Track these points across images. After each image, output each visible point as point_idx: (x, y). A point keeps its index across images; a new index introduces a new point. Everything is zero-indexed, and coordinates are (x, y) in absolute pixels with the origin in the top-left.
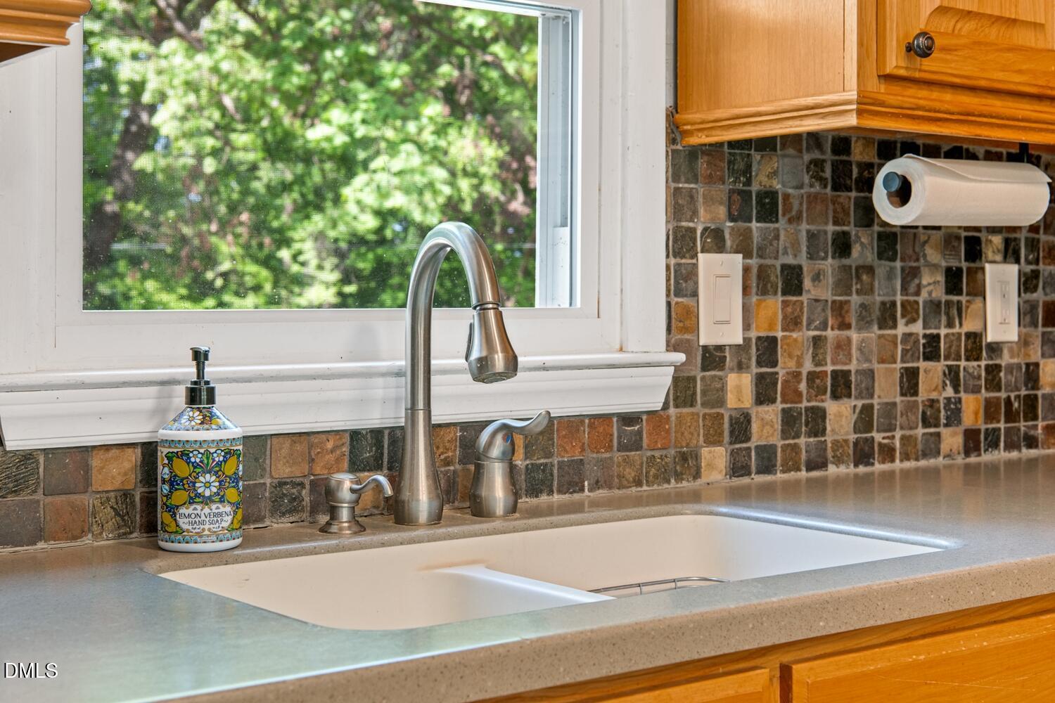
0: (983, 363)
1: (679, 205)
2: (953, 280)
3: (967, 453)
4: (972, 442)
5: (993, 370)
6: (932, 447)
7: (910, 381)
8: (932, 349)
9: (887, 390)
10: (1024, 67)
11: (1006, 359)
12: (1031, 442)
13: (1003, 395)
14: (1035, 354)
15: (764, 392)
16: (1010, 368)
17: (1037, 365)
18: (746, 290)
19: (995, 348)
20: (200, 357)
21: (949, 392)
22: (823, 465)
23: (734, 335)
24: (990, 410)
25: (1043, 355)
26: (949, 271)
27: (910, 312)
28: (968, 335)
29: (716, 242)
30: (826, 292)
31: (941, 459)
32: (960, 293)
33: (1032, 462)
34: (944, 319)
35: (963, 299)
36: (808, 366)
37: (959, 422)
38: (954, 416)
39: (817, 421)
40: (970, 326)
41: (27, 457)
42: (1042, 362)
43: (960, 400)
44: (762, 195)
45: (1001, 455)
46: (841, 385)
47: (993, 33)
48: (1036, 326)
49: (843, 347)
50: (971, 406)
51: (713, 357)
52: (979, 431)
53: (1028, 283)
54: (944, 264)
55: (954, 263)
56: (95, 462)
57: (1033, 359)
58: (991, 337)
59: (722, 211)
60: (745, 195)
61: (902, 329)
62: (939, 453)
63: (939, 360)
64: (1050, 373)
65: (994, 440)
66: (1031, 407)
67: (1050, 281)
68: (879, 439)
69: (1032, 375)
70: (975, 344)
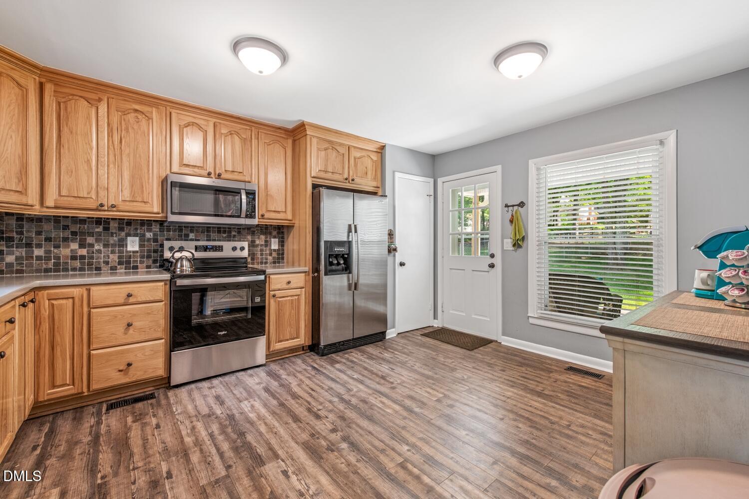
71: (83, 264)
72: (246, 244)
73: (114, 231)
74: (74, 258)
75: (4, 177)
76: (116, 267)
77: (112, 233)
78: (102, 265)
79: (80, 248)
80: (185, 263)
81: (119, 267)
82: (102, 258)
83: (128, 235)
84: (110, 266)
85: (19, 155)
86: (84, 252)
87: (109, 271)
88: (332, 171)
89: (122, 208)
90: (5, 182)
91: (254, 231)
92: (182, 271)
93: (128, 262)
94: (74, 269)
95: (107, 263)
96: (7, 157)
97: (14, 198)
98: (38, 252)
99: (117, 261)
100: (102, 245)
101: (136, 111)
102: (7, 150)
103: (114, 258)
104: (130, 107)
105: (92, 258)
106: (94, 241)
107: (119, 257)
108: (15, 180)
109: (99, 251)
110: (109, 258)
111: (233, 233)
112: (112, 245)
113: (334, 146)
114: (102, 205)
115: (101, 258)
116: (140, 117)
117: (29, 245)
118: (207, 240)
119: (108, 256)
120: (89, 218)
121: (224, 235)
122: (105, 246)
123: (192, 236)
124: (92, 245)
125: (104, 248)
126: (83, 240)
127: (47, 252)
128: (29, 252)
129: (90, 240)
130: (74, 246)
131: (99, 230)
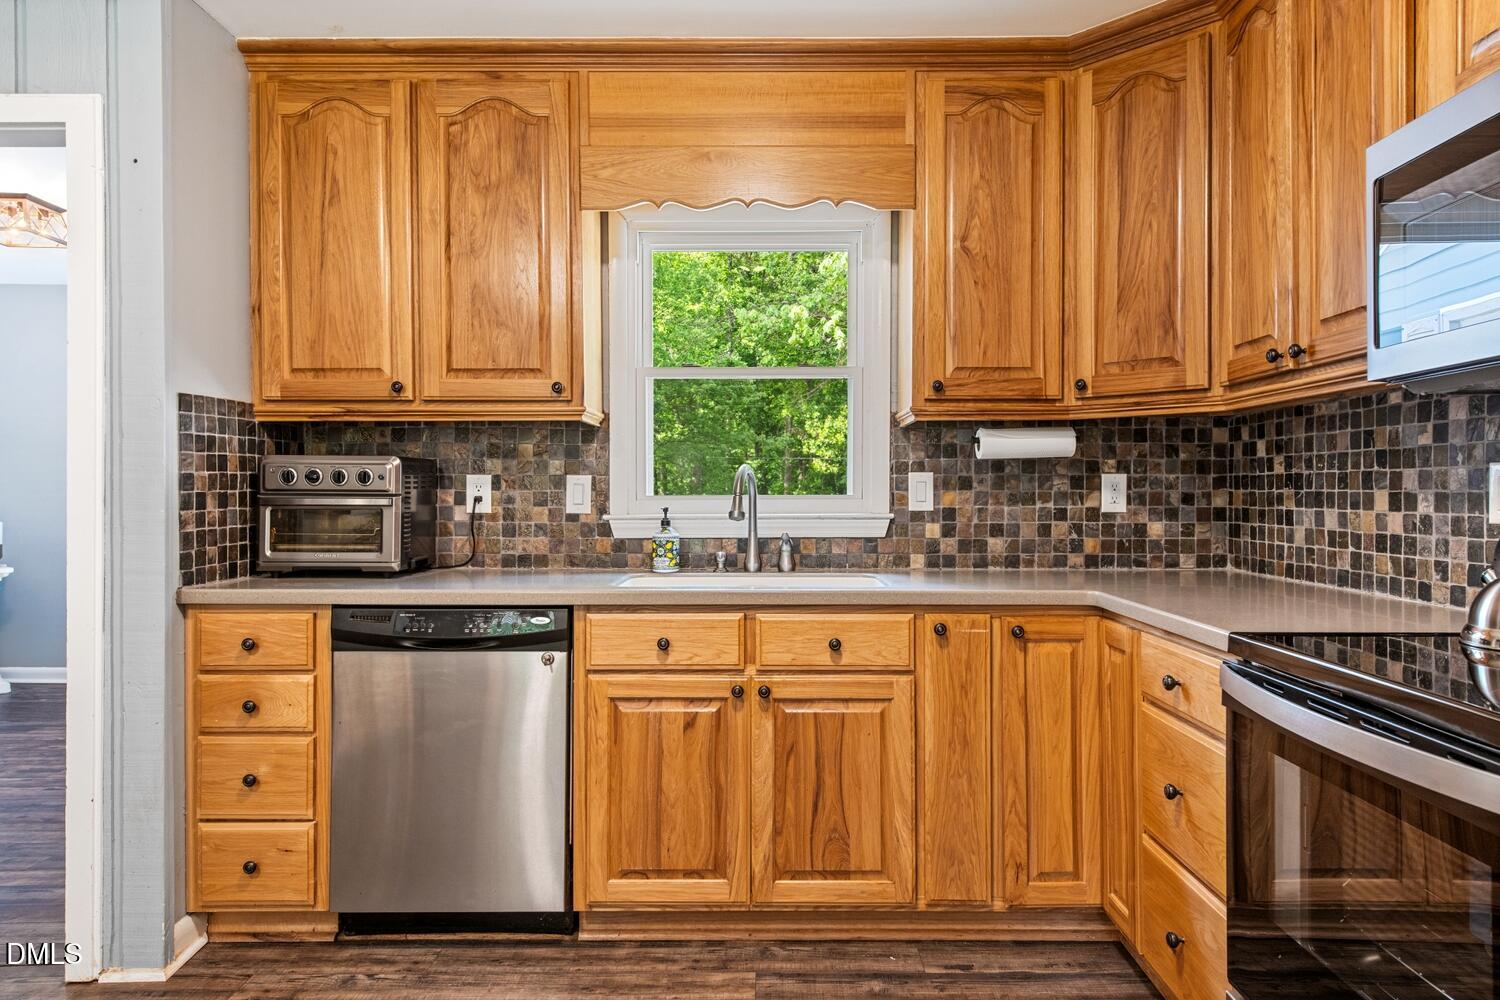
0: (1101, 523)
1: (895, 452)
2: (1076, 482)
3: (1087, 566)
4: (1091, 561)
5: (1108, 529)
6: (1061, 562)
7: (1045, 530)
8: (1061, 515)
9: (1028, 532)
10: (1015, 388)
11: (1119, 521)
12: (1140, 563)
13: (1117, 539)
14: (1143, 518)
15: (947, 532)
16: (1121, 526)
17: (1145, 525)
18: (936, 487)
19: (1110, 516)
20: (666, 510)
21: (1075, 536)
22: (986, 566)
23: (929, 506)
24: (1105, 546)
25: (1150, 520)
26: (1072, 478)
27: (1045, 498)
28: (1088, 509)
29: (920, 467)
30: (987, 488)
31: (1067, 568)
32: (1082, 488)
33: (1141, 574)
34: (1070, 502)
35: (1085, 492)
36: (975, 521)
37: (1082, 551)
38: (1077, 547)
39: (982, 546)
40: (1089, 504)
41: (622, 541)
42: (1149, 524)
43: (1082, 540)
44: (946, 447)
45: (1115, 569)
46: (997, 531)
47: (995, 376)
48: (1145, 505)
49: (998, 514)
50: (1091, 545)
51: (918, 516)
52: (1098, 556)
53: (1136, 483)
54: (1070, 474)
55: (1077, 474)
56: (645, 543)
57: (1141, 521)
58: (1103, 510)
59: (922, 454)
60: (937, 447)
61: (1039, 505)
62: (1066, 565)
63: (1066, 520)
64: (1156, 529)
65: (1109, 562)
66: (1140, 546)
67: (1156, 482)
68: (1023, 556)
69: (1141, 530)
70: (1094, 513)
71: (1395, 562)
73: (1456, 441)
74: (1381, 543)
75: (1137, 332)
76: (1463, 590)
77: (1454, 451)
78: (1435, 578)
79: (1391, 510)
82: (1433, 552)
83: (1495, 453)
84: (1449, 584)
85: (1165, 264)
86: (1395, 524)
87: (1449, 606)
89: (1325, 350)
90: (1139, 343)
94: (1381, 584)
95: (1441, 568)
96: (1142, 281)
97: (1163, 379)
98: (1332, 520)
99: (1467, 564)
100: (1432, 498)
102: (1142, 263)
103: (1459, 553)
105: (1412, 545)
106: (1416, 483)
107: (1473, 551)
108: (1158, 332)
109: (1426, 521)
110: (1446, 553)
112: (1455, 496)
114: (1275, 357)
115: (1430, 551)
117: (1317, 500)
119: (1446, 543)
122: (1441, 502)
124: (1412, 501)
125: (1437, 509)
126: (1397, 480)
127: (1343, 520)
128: (1320, 519)
129: (1410, 479)
130: (1381, 499)
131: (1426, 440)
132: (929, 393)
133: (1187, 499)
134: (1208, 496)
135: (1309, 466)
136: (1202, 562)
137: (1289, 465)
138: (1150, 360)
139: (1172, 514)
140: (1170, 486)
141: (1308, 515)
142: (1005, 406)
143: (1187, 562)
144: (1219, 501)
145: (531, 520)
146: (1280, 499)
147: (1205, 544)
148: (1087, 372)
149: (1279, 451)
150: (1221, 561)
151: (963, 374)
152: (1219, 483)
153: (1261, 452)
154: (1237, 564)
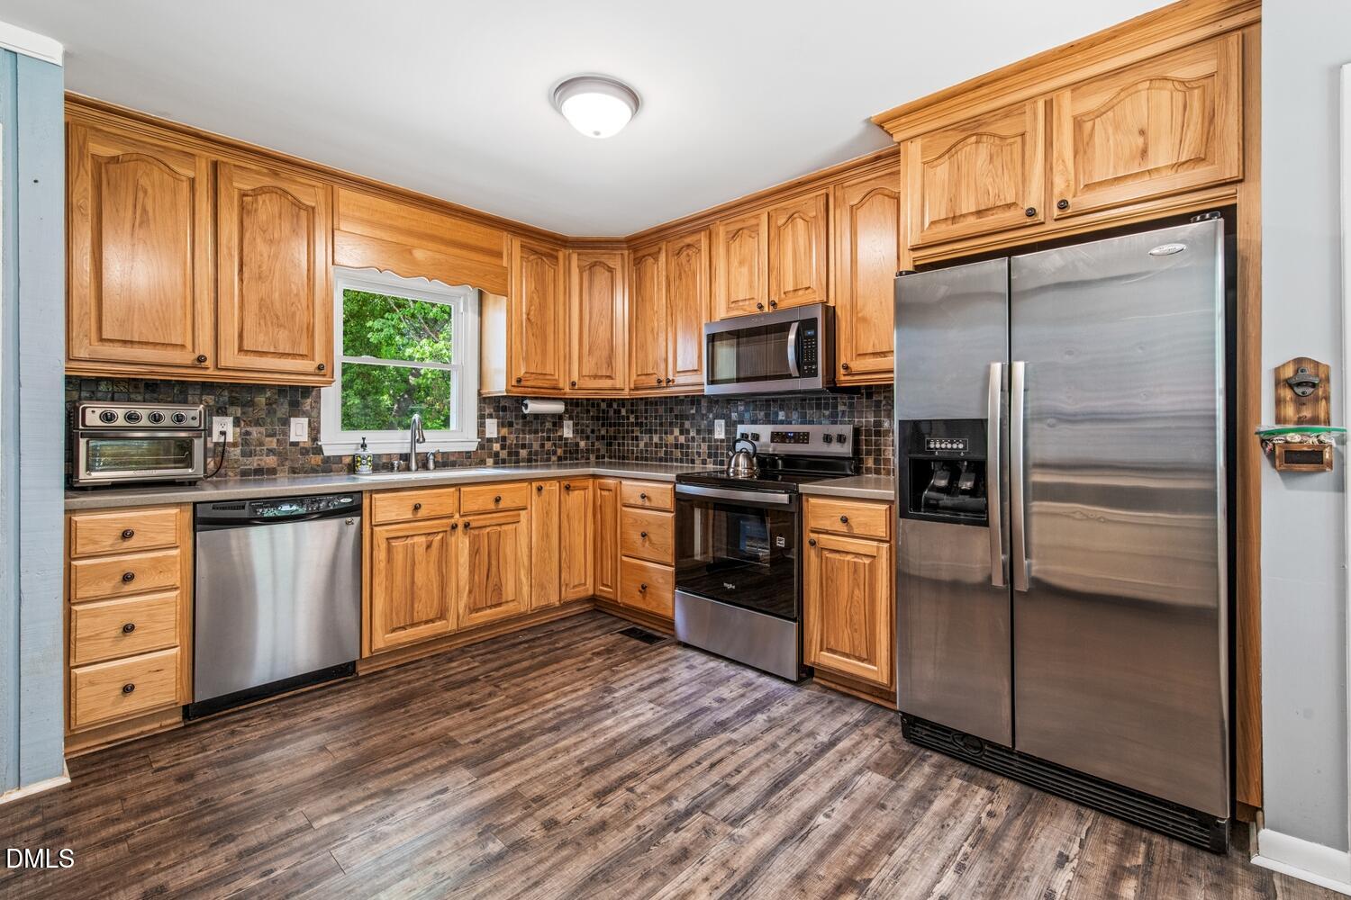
0: (563, 442)
1: (480, 409)
2: (554, 424)
3: (558, 461)
4: (560, 459)
5: (566, 445)
6: (549, 460)
7: (542, 446)
8: (549, 439)
9: (536, 446)
10: (548, 383)
11: (569, 441)
12: (577, 459)
13: (569, 449)
14: (578, 440)
15: (503, 447)
16: (570, 443)
17: (579, 442)
18: (498, 426)
19: (566, 439)
20: (364, 439)
21: (554, 448)
22: (519, 463)
23: (495, 435)
24: (565, 452)
25: (580, 440)
27: (543, 431)
28: (558, 436)
29: (491, 416)
30: (520, 427)
32: (557, 427)
33: (577, 464)
34: (552, 433)
35: (557, 429)
36: (515, 442)
37: (556, 455)
38: (555, 453)
39: (517, 454)
40: (559, 434)
41: (329, 457)
43: (556, 450)
44: (503, 407)
45: (569, 462)
46: (524, 446)
47: (540, 377)
48: (579, 434)
49: (524, 438)
50: (560, 452)
51: (490, 440)
52: (562, 456)
53: (575, 425)
54: (552, 421)
55: (555, 421)
56: (343, 458)
58: (564, 436)
59: (492, 410)
60: (498, 407)
61: (540, 434)
63: (551, 441)
64: (582, 444)
65: (566, 459)
66: (577, 451)
67: (583, 424)
68: (534, 457)
69: (577, 445)
70: (561, 438)
71: (682, 453)
72: (847, 430)
73: (704, 412)
74: (676, 446)
75: (597, 364)
76: (706, 460)
77: (703, 415)
78: (696, 457)
79: (680, 435)
80: (742, 460)
81: (708, 460)
82: (696, 449)
83: (716, 417)
84: (701, 459)
86: (682, 439)
87: (701, 466)
88: (973, 209)
89: (677, 381)
90: (598, 369)
91: (881, 401)
92: (736, 473)
93: (716, 455)
94: (676, 460)
95: (699, 454)
96: (599, 344)
97: (607, 383)
98: (656, 439)
99: (708, 452)
100: (695, 431)
101: (689, 246)
103: (704, 447)
104: (682, 244)
105: (688, 447)
106: (690, 426)
107: (709, 447)
108: (605, 366)
109: (693, 438)
110: (701, 449)
111: (841, 408)
112: (703, 430)
113: (980, 130)
114: (659, 381)
115: (694, 448)
116: (690, 253)
117: (650, 432)
118: (802, 423)
119: (701, 445)
120: (686, 396)
121: (827, 413)
122: (698, 432)
123: (782, 416)
124: (688, 432)
125: (697, 434)
126: (682, 425)
127: (661, 439)
128: (651, 439)
129: (687, 424)
130: (677, 432)
131: (693, 411)
132: (514, 383)
133: (593, 431)
134: (599, 430)
135: (646, 418)
136: (597, 457)
137: (637, 418)
138: (602, 376)
139: (588, 438)
140: (587, 426)
141: (646, 438)
142: (542, 390)
143: (592, 458)
144: (603, 432)
145: (264, 445)
146: (633, 432)
147: (598, 450)
148: (575, 377)
149: (632, 413)
150: (603, 457)
151: (528, 375)
152: (603, 425)
153: (623, 412)
154: (610, 457)
